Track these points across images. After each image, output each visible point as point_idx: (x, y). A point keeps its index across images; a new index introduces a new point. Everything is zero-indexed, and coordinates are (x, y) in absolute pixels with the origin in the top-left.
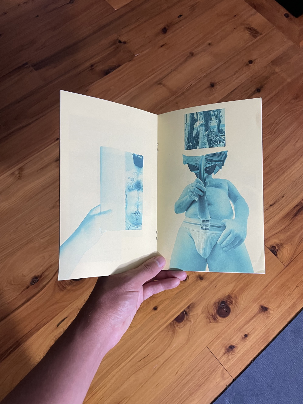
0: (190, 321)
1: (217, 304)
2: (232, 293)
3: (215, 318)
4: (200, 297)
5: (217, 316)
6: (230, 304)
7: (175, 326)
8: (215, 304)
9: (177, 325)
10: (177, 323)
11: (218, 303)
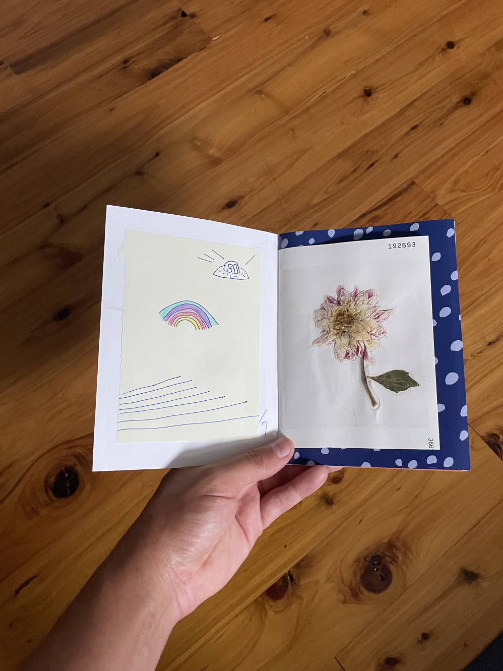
0: (300, 597)
1: (362, 561)
2: (398, 538)
3: (355, 595)
4: (325, 543)
5: (362, 588)
6: (392, 564)
7: (267, 606)
8: (357, 561)
9: (271, 606)
10: (270, 600)
11: (365, 559)
